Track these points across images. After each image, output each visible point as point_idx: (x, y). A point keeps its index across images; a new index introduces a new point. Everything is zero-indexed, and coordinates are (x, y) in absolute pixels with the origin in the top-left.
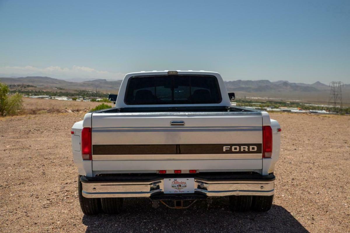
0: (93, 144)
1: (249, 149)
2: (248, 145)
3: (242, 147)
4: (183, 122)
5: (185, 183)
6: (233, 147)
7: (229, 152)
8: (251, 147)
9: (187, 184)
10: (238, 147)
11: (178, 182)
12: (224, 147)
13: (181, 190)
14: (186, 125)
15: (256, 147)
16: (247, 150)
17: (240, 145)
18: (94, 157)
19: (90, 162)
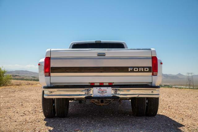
0: (51, 66)
1: (144, 70)
2: (144, 67)
3: (140, 68)
4: (104, 54)
5: (106, 90)
6: (135, 69)
7: (132, 71)
8: (145, 69)
9: (107, 91)
10: (137, 69)
11: (101, 90)
12: (129, 69)
13: (104, 95)
14: (106, 56)
15: (148, 69)
16: (143, 70)
17: (138, 67)
18: (52, 74)
19: (49, 77)
